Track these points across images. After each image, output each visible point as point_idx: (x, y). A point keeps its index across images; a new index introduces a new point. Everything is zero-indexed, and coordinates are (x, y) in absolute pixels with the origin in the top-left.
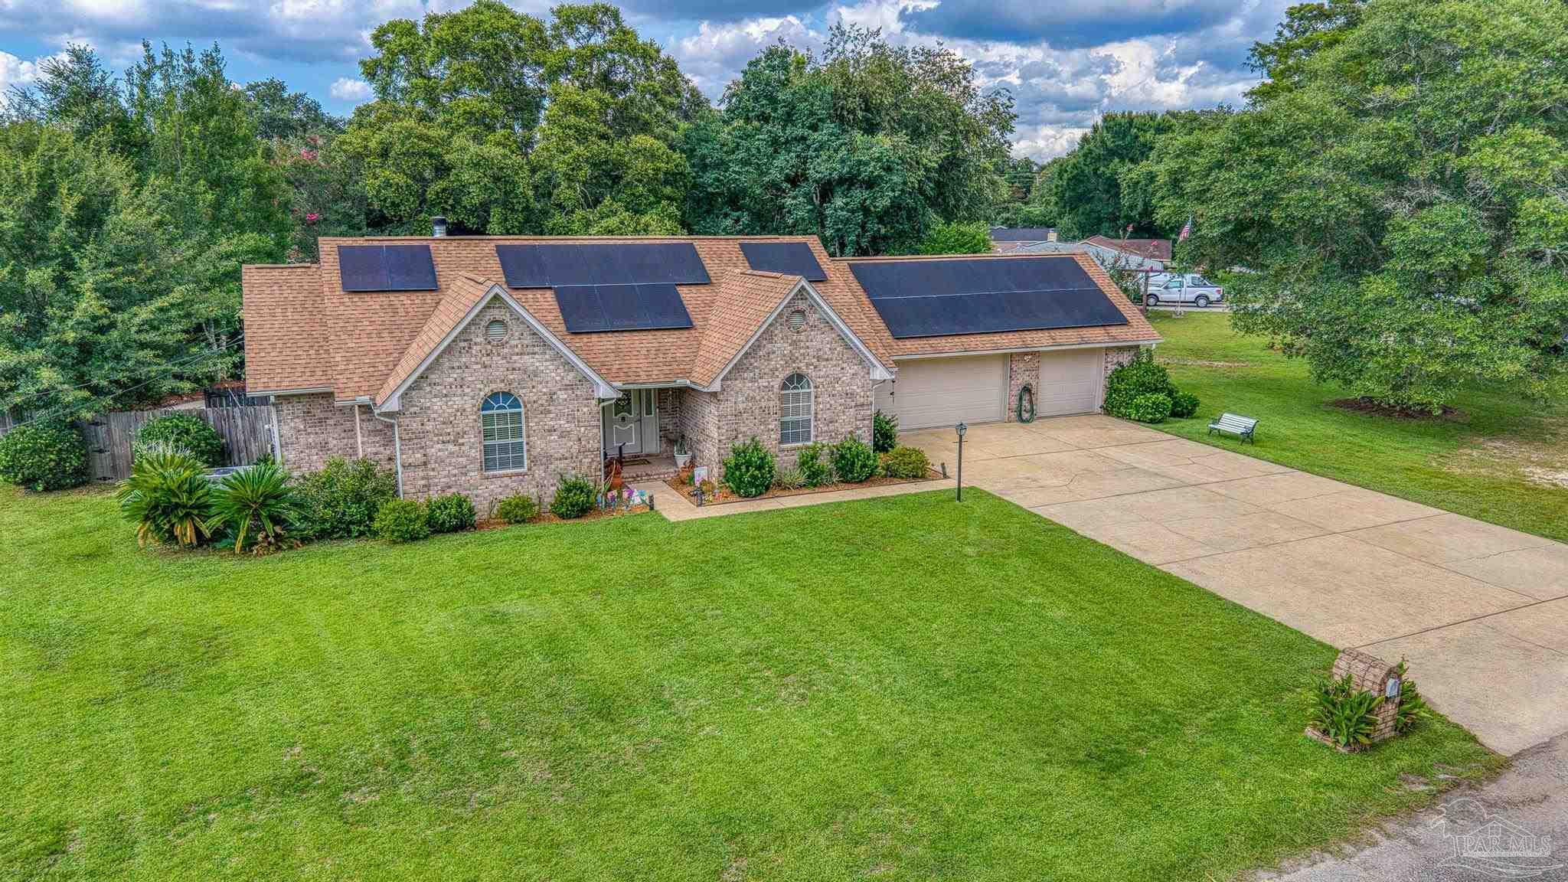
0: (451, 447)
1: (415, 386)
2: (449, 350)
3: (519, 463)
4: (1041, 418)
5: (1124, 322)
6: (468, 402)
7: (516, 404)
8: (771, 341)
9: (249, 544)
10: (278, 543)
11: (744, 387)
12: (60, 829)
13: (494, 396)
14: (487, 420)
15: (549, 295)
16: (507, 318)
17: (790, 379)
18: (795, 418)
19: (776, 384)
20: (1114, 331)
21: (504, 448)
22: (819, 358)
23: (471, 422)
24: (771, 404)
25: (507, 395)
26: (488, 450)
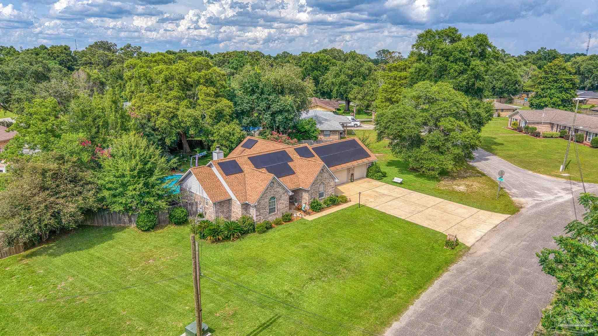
0: (264, 210)
3: (275, 211)
4: (355, 180)
5: (370, 156)
6: (267, 200)
8: (318, 177)
11: (313, 187)
15: (264, 169)
16: (274, 181)
18: (321, 192)
20: (368, 158)
21: (272, 209)
22: (325, 179)
23: (268, 204)
24: (317, 190)
25: (273, 197)
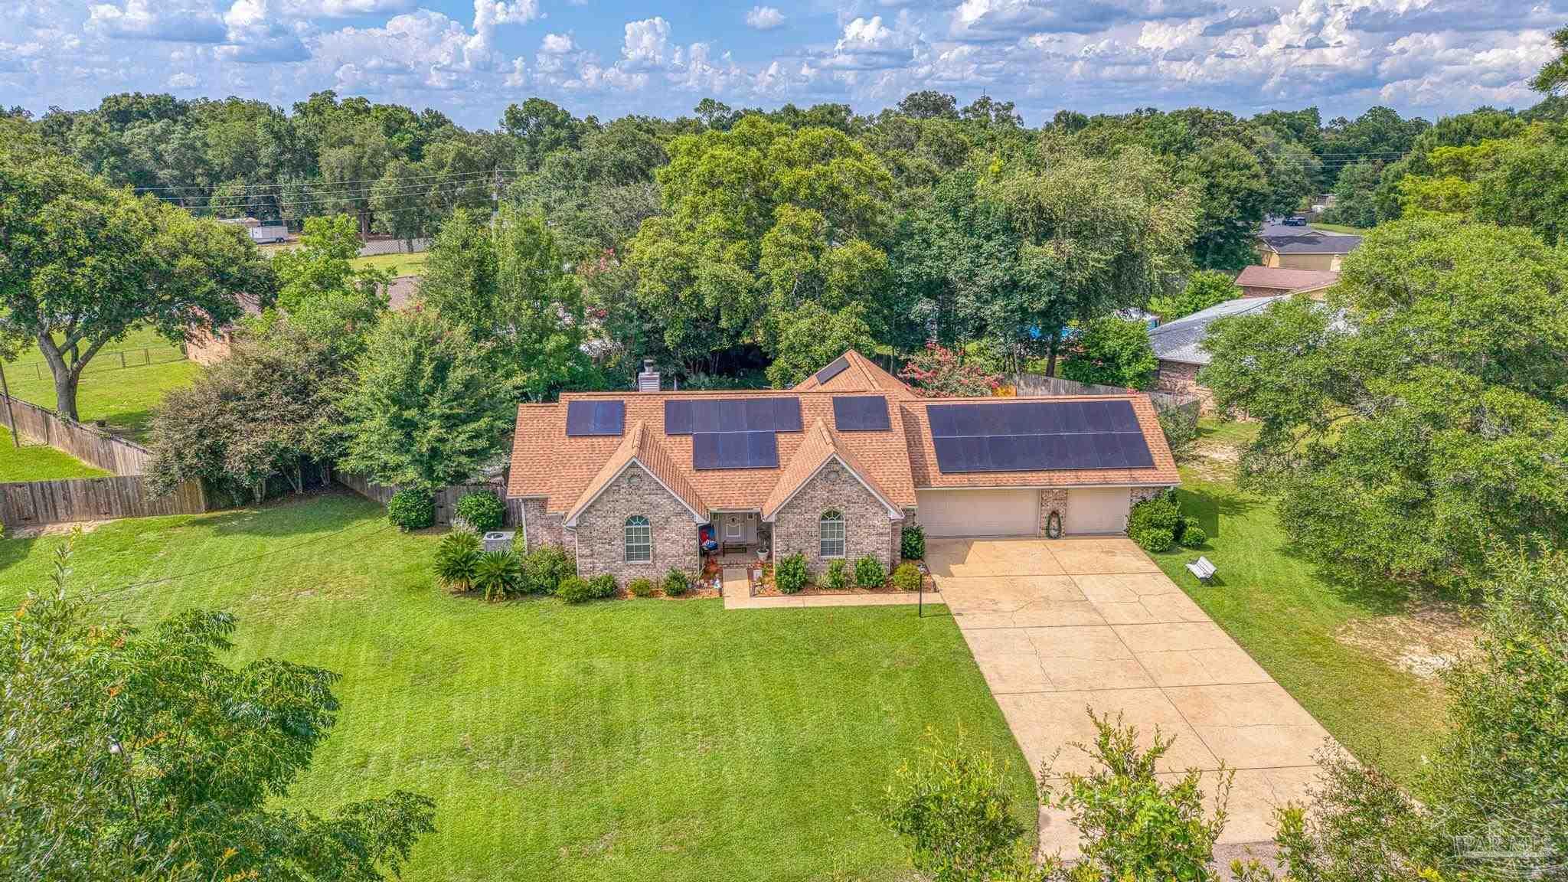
0: (607, 546)
1: (588, 511)
2: (607, 491)
3: (647, 557)
4: (1067, 535)
5: (1150, 464)
6: (616, 521)
7: (646, 522)
8: (814, 489)
9: (492, 595)
10: (509, 595)
11: (793, 518)
12: (367, 756)
13: (633, 518)
14: (628, 531)
15: (690, 439)
16: (641, 473)
17: (829, 514)
18: (832, 540)
19: (817, 517)
21: (638, 548)
22: (848, 502)
23: (619, 531)
24: (813, 529)
25: (641, 518)
26: (629, 549)
